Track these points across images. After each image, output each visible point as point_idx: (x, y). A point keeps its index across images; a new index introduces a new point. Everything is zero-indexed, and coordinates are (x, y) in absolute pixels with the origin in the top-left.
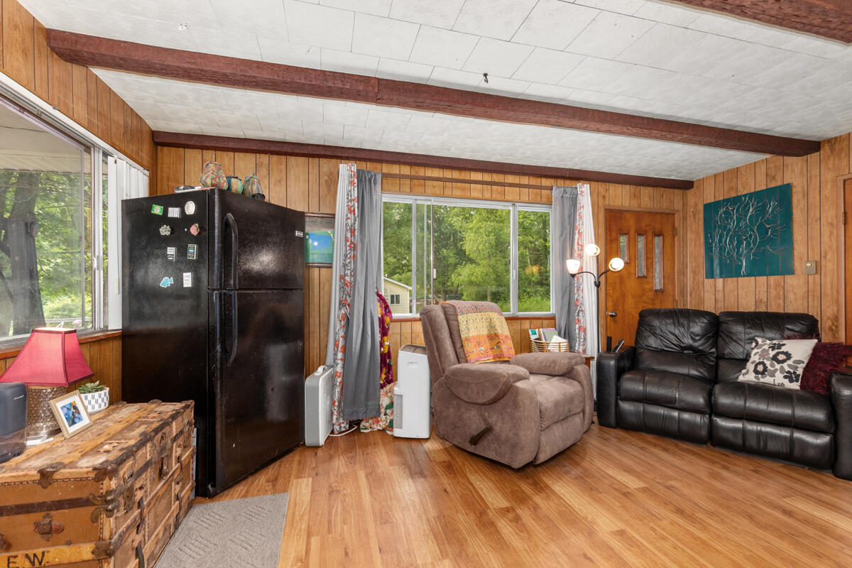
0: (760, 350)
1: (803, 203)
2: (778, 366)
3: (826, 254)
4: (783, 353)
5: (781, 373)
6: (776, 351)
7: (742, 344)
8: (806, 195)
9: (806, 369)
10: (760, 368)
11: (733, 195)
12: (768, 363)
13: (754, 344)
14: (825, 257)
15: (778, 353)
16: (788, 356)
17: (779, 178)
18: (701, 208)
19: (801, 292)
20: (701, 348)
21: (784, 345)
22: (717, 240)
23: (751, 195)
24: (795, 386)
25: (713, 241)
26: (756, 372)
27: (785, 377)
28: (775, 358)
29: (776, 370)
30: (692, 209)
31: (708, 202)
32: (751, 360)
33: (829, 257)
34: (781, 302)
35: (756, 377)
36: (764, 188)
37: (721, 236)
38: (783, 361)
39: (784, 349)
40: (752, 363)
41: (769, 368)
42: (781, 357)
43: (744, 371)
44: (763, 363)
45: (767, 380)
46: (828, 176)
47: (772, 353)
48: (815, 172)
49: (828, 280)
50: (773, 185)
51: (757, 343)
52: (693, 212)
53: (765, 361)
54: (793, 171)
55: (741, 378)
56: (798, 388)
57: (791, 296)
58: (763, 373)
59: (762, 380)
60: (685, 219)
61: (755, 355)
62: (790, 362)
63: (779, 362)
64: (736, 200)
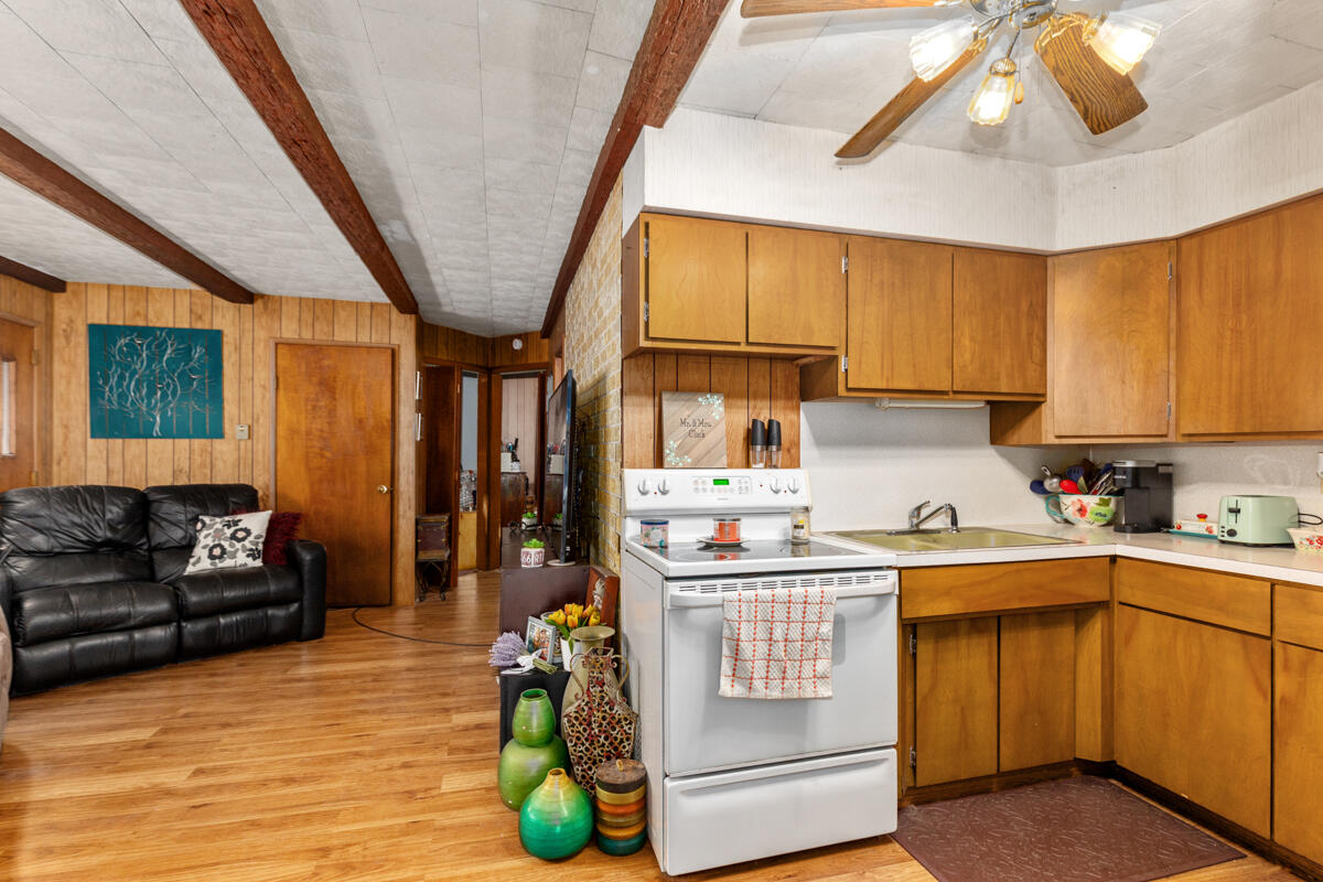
0: (211, 531)
1: (234, 357)
2: (238, 545)
3: (258, 419)
4: (241, 530)
5: (244, 552)
6: (233, 529)
7: (183, 526)
8: (238, 349)
9: (264, 543)
10: (217, 552)
11: (141, 323)
12: (226, 544)
13: (199, 526)
14: (258, 422)
15: (236, 531)
16: (248, 532)
17: (207, 317)
18: (82, 330)
19: (231, 458)
20: (124, 541)
21: (240, 520)
22: (113, 381)
23: (171, 331)
24: (259, 563)
25: (106, 382)
26: (212, 557)
27: (248, 556)
28: (233, 537)
29: (237, 550)
30: (64, 326)
31: (96, 321)
32: (202, 544)
33: (261, 421)
34: (208, 471)
35: (212, 564)
36: (186, 326)
37: (122, 377)
38: (244, 539)
39: (241, 525)
40: (204, 547)
41: (229, 549)
42: (241, 535)
43: (192, 560)
44: (220, 545)
45: (228, 563)
46: (261, 334)
47: (229, 532)
48: (248, 325)
49: (260, 446)
50: (199, 326)
51: (204, 524)
52: (64, 331)
53: (223, 543)
54: (223, 316)
55: (190, 569)
56: (261, 564)
57: (219, 465)
58: (221, 557)
59: (220, 565)
60: (49, 338)
61: (206, 537)
62: (251, 538)
63: (239, 540)
64: (144, 332)
